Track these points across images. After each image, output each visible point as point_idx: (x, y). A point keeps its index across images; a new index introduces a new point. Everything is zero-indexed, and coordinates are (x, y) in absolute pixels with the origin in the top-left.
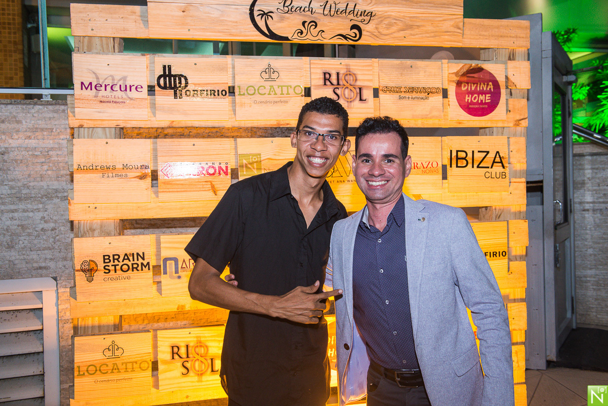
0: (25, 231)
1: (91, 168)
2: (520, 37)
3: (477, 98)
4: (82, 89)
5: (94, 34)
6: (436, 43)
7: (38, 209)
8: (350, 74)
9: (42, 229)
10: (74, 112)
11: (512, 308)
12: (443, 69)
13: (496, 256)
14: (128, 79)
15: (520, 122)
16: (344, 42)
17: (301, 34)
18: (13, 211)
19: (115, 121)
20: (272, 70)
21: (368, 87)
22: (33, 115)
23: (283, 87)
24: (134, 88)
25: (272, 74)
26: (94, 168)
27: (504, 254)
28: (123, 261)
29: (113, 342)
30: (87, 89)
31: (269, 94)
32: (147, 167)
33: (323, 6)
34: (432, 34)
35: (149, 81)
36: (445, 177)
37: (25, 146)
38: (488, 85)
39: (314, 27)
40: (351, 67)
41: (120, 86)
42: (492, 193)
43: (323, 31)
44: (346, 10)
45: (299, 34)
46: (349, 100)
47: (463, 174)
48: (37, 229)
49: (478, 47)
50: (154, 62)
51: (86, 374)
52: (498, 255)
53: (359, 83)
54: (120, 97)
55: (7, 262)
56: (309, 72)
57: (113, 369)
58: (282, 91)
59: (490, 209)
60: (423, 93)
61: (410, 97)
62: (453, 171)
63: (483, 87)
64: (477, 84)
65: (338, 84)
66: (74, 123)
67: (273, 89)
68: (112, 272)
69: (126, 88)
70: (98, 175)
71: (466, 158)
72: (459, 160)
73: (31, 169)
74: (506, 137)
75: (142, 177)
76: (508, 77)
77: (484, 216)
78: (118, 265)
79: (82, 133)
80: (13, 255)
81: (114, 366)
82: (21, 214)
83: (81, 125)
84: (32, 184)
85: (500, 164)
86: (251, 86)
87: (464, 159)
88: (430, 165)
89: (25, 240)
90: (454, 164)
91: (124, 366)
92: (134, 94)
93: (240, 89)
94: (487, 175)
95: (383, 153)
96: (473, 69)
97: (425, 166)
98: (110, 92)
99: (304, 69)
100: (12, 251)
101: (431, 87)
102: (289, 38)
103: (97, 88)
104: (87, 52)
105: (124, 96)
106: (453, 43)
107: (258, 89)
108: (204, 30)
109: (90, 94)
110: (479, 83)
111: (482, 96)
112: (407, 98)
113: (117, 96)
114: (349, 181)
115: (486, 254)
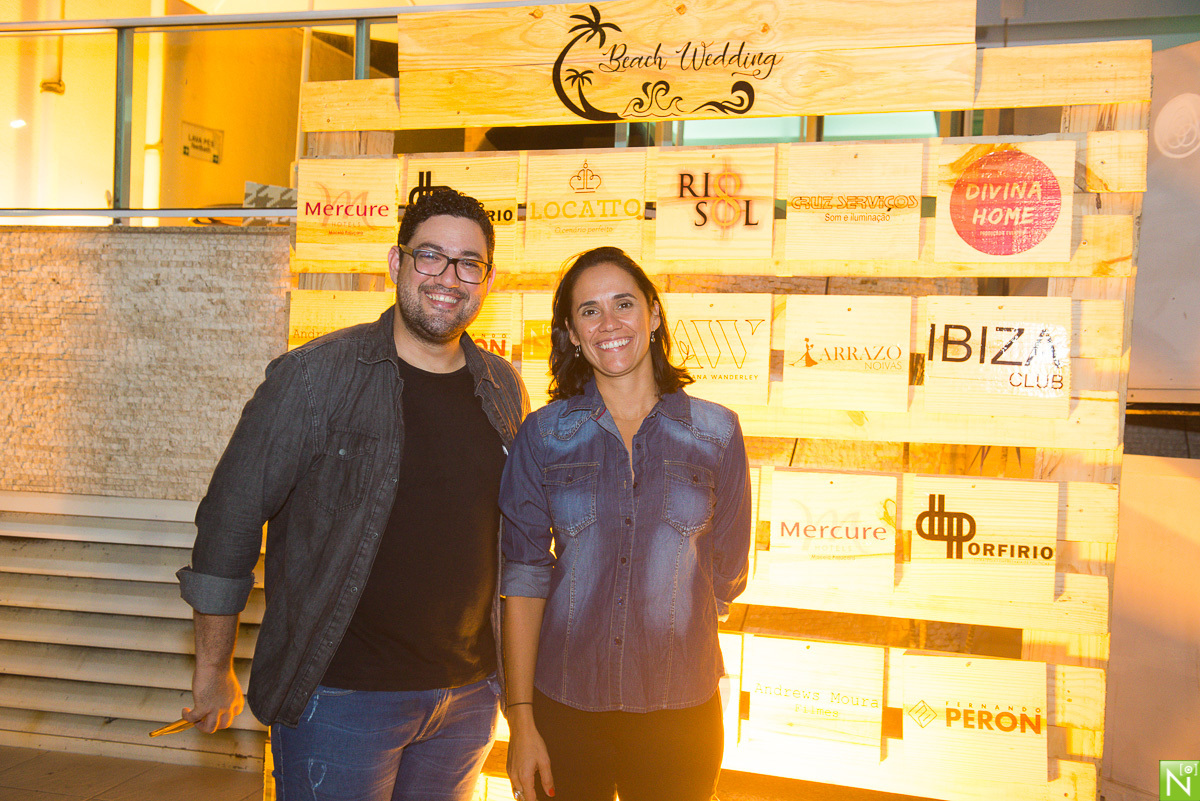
2: (1123, 78)
3: (1001, 215)
4: (307, 214)
5: (332, 128)
10: (295, 248)
11: (1068, 677)
12: (928, 156)
13: (1027, 556)
14: (369, 196)
15: (1111, 266)
16: (719, 115)
17: (640, 107)
19: (351, 263)
20: (590, 174)
21: (761, 199)
23: (607, 204)
24: (375, 210)
25: (589, 181)
27: (1046, 553)
30: (313, 213)
31: (582, 216)
33: (682, 53)
34: (904, 88)
35: (399, 198)
36: (916, 379)
38: (1029, 186)
39: (664, 92)
40: (732, 163)
41: (358, 207)
42: (1026, 419)
43: (681, 99)
44: (724, 56)
45: (637, 106)
46: (725, 225)
47: (959, 376)
50: (408, 169)
52: (1031, 553)
53: (746, 193)
54: (356, 224)
58: (604, 210)
60: (877, 207)
61: (849, 216)
62: (934, 368)
63: (1016, 192)
64: (1004, 186)
65: (706, 195)
67: (590, 206)
69: (365, 211)
71: (967, 343)
72: (949, 346)
74: (1069, 299)
76: (1089, 167)
79: (310, 281)
83: (304, 269)
85: (1050, 358)
86: (552, 203)
87: (963, 343)
88: (883, 354)
90: (938, 353)
92: (375, 220)
93: (534, 208)
94: (1016, 380)
96: (996, 154)
98: (344, 218)
99: (648, 170)
101: (896, 195)
102: (620, 115)
103: (327, 211)
104: (319, 157)
105: (363, 224)
106: (950, 103)
107: (564, 209)
108: (482, 111)
109: (317, 221)
110: (1008, 184)
111: (1013, 210)
112: (843, 220)
113: (351, 224)
114: (714, 377)
115: (1003, 548)
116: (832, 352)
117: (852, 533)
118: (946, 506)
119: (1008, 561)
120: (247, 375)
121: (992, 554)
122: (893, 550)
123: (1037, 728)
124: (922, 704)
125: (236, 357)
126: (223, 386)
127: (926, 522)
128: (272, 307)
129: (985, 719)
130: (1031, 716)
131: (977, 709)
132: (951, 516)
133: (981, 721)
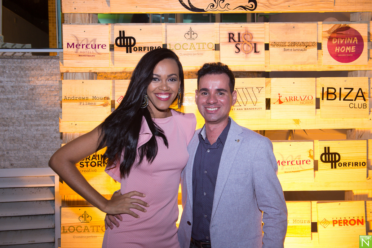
0: (45, 138)
1: (73, 98)
3: (345, 49)
4: (68, 48)
5: (76, 12)
6: (313, 10)
7: (52, 124)
8: (248, 34)
9: (55, 137)
10: (63, 63)
11: (370, 204)
12: (319, 28)
13: (357, 166)
14: (97, 40)
16: (244, 11)
17: (213, 7)
18: (38, 125)
19: (89, 68)
20: (192, 33)
21: (260, 43)
22: (50, 65)
23: (200, 44)
24: (100, 46)
25: (192, 35)
26: (75, 98)
27: (363, 164)
28: (92, 160)
29: (85, 212)
30: (71, 47)
31: (190, 49)
32: (108, 98)
34: (310, 4)
35: (110, 41)
36: (318, 107)
37: (46, 85)
38: (353, 39)
39: (222, 1)
40: (248, 29)
41: (92, 45)
42: (355, 119)
43: (229, 4)
45: (212, 7)
46: (247, 52)
47: (332, 105)
48: (52, 137)
49: (346, 11)
50: (114, 29)
51: (68, 231)
52: (359, 165)
53: (254, 40)
54: (92, 52)
55: (34, 157)
56: (219, 33)
57: (85, 230)
58: (199, 47)
59: (354, 131)
60: (302, 46)
61: (292, 49)
62: (324, 103)
63: (349, 41)
64: (345, 39)
65: (239, 41)
66: (63, 69)
67: (193, 45)
68: (85, 167)
69: (95, 47)
70: (77, 103)
71: (335, 93)
72: (329, 95)
73: (49, 99)
74: (368, 77)
75: (105, 105)
76: (371, 33)
77: (350, 136)
78: (89, 162)
79: (69, 76)
80: (37, 153)
81: (86, 228)
82: (42, 128)
83: (67, 71)
84: (49, 109)
85: (362, 98)
86: (178, 44)
87: (334, 94)
88: (307, 98)
89: (45, 143)
90: (325, 98)
91: (92, 228)
92: (100, 50)
93: (170, 46)
94: (352, 106)
95: (216, 88)
96: (342, 28)
97: (303, 99)
98: (86, 49)
99: (215, 31)
100: (37, 150)
101: (308, 42)
102: (205, 10)
103: (77, 46)
104: (71, 24)
105: (94, 52)
106: (326, 9)
107: (183, 46)
108: (147, 6)
109: (73, 51)
110: (346, 38)
111: (348, 47)
112: (290, 50)
113: (89, 52)
114: (245, 109)
115: (350, 164)
116: (288, 98)
117: (298, 163)
118: (330, 151)
119: (351, 168)
120: (16, 116)
121: (346, 166)
122: (313, 167)
123: (362, 223)
124: (324, 220)
125: (10, 109)
126: (5, 121)
127: (324, 157)
128: (26, 89)
129: (345, 222)
130: (361, 220)
131: (343, 219)
132: (332, 154)
133: (344, 223)
